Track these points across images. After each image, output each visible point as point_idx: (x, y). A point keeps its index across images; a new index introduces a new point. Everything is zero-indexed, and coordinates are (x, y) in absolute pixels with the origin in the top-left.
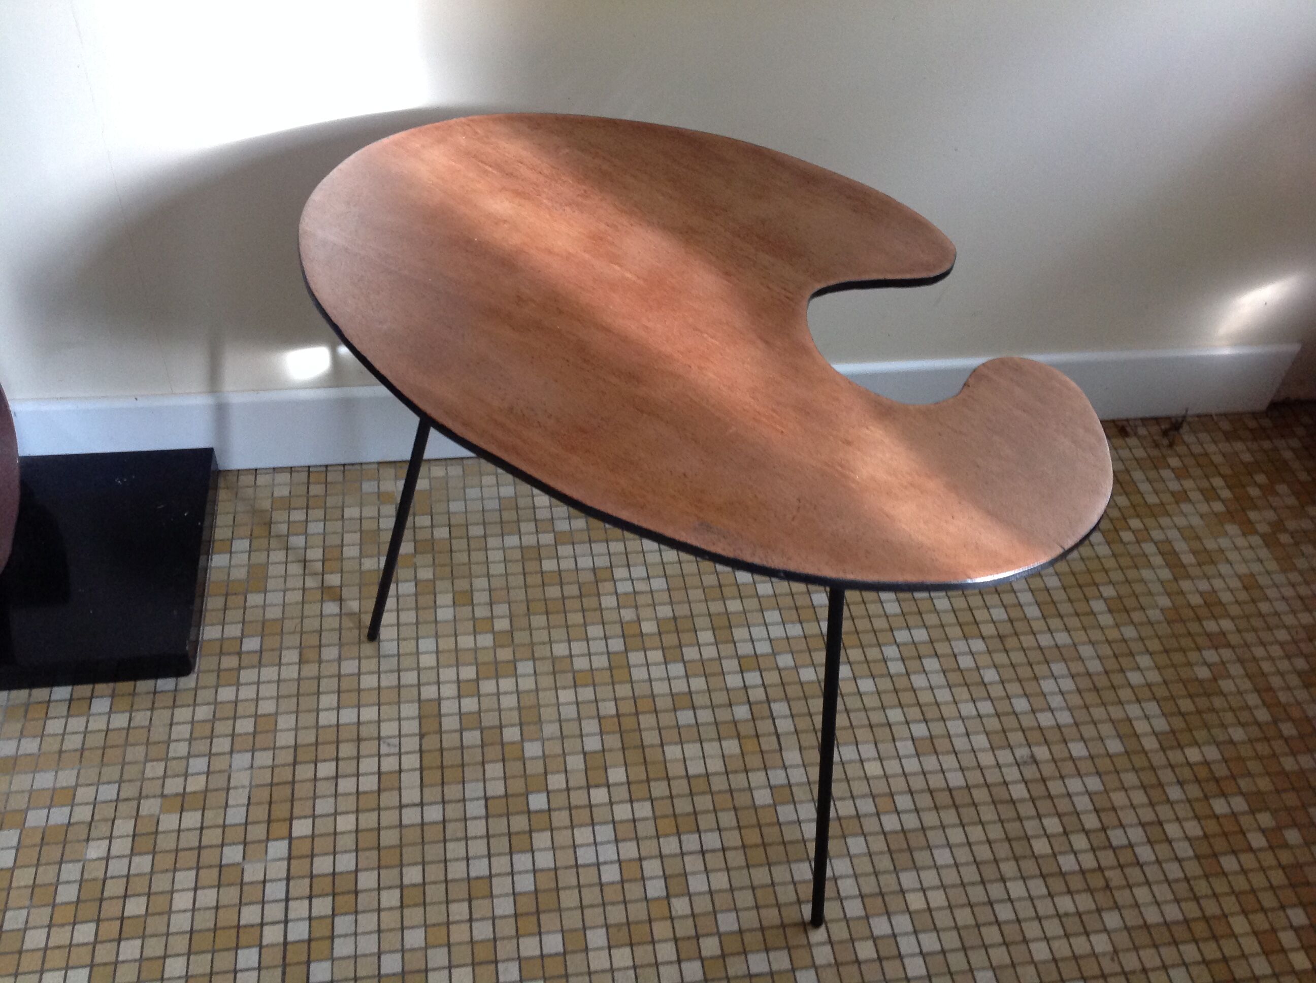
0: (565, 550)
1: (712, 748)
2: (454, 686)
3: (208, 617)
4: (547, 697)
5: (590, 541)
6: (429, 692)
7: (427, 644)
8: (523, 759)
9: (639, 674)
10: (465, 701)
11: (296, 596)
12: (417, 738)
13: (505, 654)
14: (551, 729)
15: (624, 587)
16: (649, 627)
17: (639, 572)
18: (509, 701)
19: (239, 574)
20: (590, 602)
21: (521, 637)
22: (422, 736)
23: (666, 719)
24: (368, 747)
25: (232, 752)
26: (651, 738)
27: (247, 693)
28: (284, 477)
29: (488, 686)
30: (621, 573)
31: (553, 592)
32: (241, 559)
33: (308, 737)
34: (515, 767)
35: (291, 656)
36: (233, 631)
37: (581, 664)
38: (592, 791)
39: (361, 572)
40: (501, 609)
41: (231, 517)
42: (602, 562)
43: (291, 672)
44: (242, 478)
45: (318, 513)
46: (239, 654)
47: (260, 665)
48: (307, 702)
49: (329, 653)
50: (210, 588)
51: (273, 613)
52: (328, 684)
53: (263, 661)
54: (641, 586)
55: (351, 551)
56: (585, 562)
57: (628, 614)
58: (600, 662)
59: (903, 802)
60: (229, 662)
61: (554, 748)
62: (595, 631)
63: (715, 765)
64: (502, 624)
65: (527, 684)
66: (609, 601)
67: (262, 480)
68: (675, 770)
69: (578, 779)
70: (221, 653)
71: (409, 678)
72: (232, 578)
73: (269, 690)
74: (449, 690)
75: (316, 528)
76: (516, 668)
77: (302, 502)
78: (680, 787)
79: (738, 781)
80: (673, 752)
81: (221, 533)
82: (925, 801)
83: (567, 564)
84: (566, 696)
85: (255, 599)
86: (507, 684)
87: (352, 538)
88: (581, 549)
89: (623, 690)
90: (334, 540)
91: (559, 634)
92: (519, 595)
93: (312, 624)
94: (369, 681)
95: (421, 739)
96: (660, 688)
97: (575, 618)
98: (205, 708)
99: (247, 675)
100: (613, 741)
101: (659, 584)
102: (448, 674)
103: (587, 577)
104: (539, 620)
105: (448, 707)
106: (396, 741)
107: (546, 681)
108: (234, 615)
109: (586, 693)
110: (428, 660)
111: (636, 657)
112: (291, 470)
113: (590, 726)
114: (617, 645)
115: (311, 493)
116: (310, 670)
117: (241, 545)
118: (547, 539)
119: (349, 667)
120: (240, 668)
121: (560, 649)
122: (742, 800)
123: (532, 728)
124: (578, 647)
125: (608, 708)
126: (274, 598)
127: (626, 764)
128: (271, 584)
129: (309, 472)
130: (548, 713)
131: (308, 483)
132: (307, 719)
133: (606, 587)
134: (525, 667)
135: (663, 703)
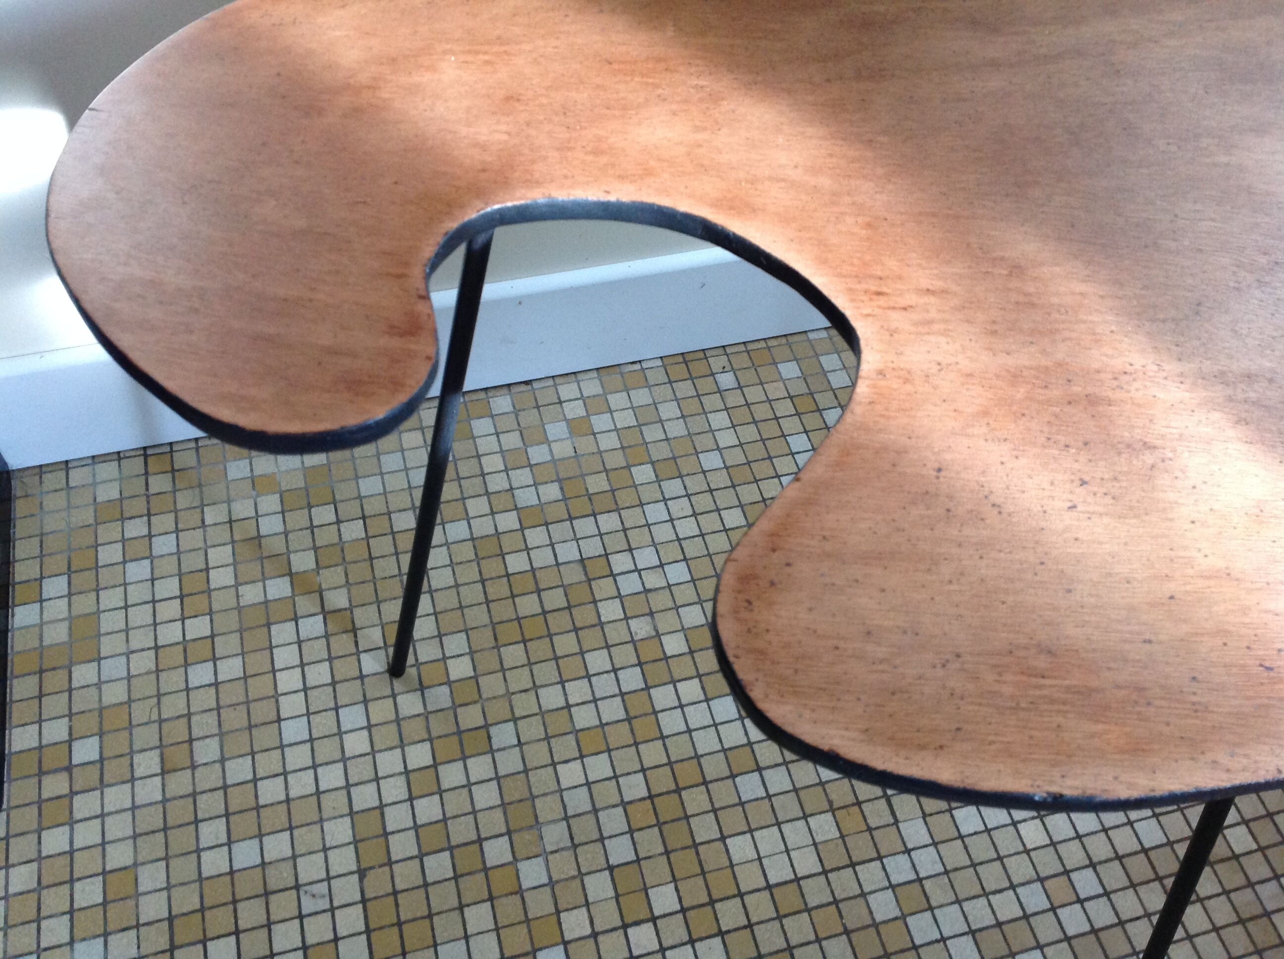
0: (537, 536)
1: (796, 833)
2: (401, 781)
3: (16, 713)
4: (542, 780)
5: (571, 519)
6: (365, 797)
7: (352, 717)
8: (519, 892)
9: (671, 723)
10: (421, 805)
11: (144, 662)
12: (356, 877)
13: (471, 717)
14: (555, 835)
15: (630, 585)
16: (674, 645)
17: (646, 557)
18: (487, 796)
19: (57, 634)
20: (585, 615)
21: (492, 685)
22: (362, 873)
23: (723, 794)
24: (282, 905)
25: (72, 942)
26: (704, 829)
27: (87, 834)
28: (109, 470)
29: (452, 775)
30: (621, 562)
31: (528, 605)
32: (58, 609)
33: (186, 899)
34: (509, 908)
35: (147, 763)
36: (57, 731)
37: (584, 717)
38: (630, 931)
39: (239, 609)
40: (456, 644)
41: (36, 541)
42: (592, 548)
43: (149, 791)
44: (47, 477)
45: (164, 522)
46: (69, 769)
47: (102, 785)
48: (181, 839)
49: (208, 750)
50: (16, 663)
51: (115, 694)
52: (211, 804)
53: (106, 778)
54: (653, 580)
55: (221, 578)
56: (568, 552)
57: (641, 628)
58: (613, 710)
59: (1086, 883)
60: (55, 785)
61: (564, 866)
62: (597, 661)
63: (807, 863)
64: (460, 669)
65: (510, 762)
66: (611, 611)
67: (77, 477)
68: (750, 879)
69: (608, 916)
70: (41, 773)
71: (332, 777)
72: (47, 642)
73: (118, 827)
74: (395, 790)
75: (164, 545)
76: (489, 738)
77: (140, 506)
78: (760, 906)
79: (844, 883)
80: (741, 848)
81: (23, 571)
82: (1114, 875)
83: (542, 558)
84: (571, 774)
85: (84, 674)
86: (480, 767)
87: (221, 555)
88: (560, 531)
89: (653, 754)
90: (194, 562)
91: (546, 672)
92: (478, 616)
93: (174, 706)
94: (271, 791)
95: (361, 880)
96: (706, 742)
97: (566, 644)
98: (23, 869)
99: (85, 805)
100: (650, 842)
101: (678, 573)
102: (390, 762)
103: (573, 575)
104: (514, 654)
105: (397, 818)
106: (323, 888)
107: (538, 754)
108: (55, 704)
109: (599, 767)
110: (356, 743)
111: (663, 696)
112: (119, 456)
113: (613, 821)
114: (632, 679)
115: (152, 490)
116: (180, 783)
117: (55, 586)
118: (508, 521)
119: (239, 770)
120: (73, 793)
121: (552, 698)
122: (854, 914)
123: (527, 836)
124: (578, 691)
125: (635, 788)
126: (114, 668)
127: (674, 880)
128: (107, 646)
129: (146, 456)
130: (547, 808)
131: (147, 473)
132: (184, 869)
133: (603, 588)
134: (503, 735)
135: (714, 767)
